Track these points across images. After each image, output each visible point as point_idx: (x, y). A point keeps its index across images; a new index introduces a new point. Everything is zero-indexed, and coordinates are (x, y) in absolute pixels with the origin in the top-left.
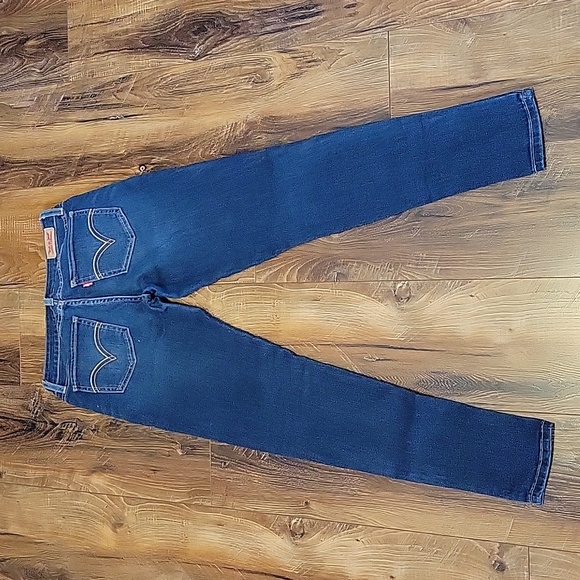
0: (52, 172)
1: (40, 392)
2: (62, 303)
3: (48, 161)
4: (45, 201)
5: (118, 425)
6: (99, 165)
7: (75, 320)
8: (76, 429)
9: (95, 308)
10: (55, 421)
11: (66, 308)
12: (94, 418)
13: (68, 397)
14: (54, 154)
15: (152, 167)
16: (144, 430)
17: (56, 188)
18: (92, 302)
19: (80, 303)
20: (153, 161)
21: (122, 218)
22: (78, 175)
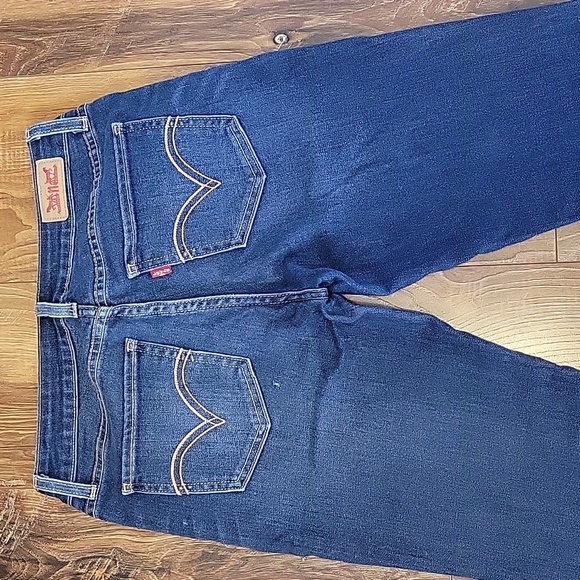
0: (51, 46)
1: (19, 499)
2: (105, 312)
3: (38, 23)
4: (32, 104)
5: (222, 557)
6: (172, 31)
7: (131, 346)
8: (114, 571)
9: (179, 321)
10: (59, 557)
11: (115, 320)
12: (159, 544)
13: (103, 506)
14: (56, 10)
15: (305, 35)
16: (288, 563)
17: (60, 78)
18: (172, 307)
19: (147, 310)
20: (307, 24)
21: (239, 137)
22: (116, 51)
